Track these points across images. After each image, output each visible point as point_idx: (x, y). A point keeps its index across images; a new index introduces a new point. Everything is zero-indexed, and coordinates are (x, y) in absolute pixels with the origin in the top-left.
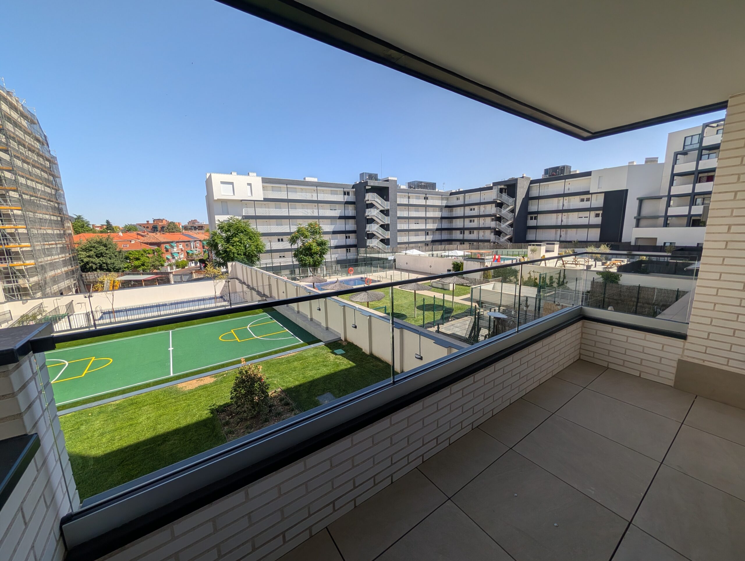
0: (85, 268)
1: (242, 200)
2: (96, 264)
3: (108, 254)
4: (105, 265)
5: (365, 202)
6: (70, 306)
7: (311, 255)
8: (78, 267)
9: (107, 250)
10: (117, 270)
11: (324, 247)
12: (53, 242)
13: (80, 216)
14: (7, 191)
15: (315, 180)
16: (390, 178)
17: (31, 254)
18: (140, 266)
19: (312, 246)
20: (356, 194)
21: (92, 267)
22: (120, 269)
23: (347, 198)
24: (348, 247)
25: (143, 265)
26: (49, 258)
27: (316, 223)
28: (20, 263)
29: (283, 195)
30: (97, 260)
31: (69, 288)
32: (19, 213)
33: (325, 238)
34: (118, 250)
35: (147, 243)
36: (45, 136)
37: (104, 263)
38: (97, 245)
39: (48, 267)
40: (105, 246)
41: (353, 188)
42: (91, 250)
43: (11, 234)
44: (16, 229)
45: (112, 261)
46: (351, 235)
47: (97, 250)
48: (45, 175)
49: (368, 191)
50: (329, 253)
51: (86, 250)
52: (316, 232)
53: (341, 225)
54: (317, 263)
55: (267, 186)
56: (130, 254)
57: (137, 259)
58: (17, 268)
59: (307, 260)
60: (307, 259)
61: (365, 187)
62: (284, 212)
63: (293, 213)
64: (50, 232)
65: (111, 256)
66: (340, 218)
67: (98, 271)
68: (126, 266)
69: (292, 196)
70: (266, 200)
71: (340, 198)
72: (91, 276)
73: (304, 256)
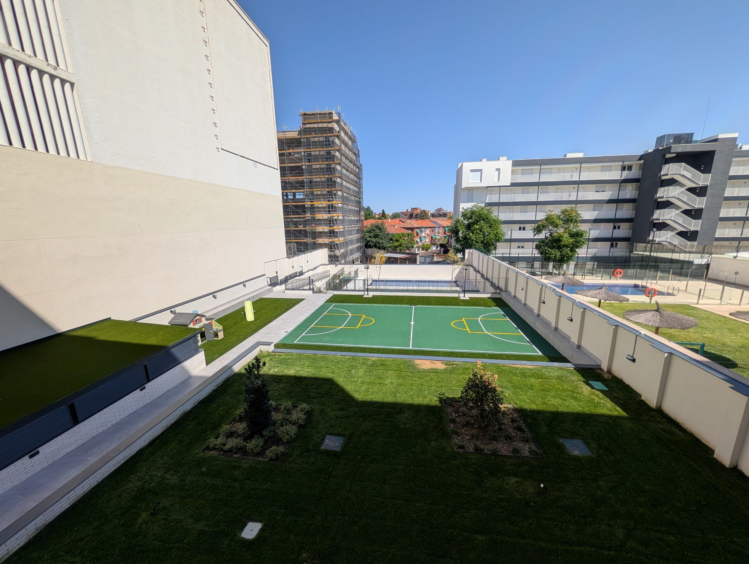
0: (367, 246)
1: (487, 187)
3: (380, 235)
4: (378, 244)
5: (660, 177)
6: (356, 272)
7: (559, 248)
8: (364, 244)
9: (380, 232)
10: (384, 249)
11: (579, 239)
12: (354, 226)
13: (369, 207)
14: (337, 191)
15: (581, 155)
16: (720, 136)
17: (343, 234)
18: (398, 246)
19: (563, 237)
20: (643, 168)
21: (370, 245)
22: (386, 248)
23: (626, 174)
24: (613, 241)
25: (400, 246)
26: (350, 237)
27: (572, 209)
28: (337, 239)
29: (534, 178)
30: (374, 240)
31: (357, 259)
32: (340, 205)
33: (583, 227)
34: (387, 232)
35: (404, 228)
36: (359, 150)
37: (377, 242)
38: (375, 229)
39: (349, 243)
40: (380, 229)
41: (640, 159)
42: (372, 232)
43: (336, 220)
44: (338, 217)
45: (383, 241)
46: (622, 225)
47: (375, 232)
48: (355, 178)
49: (668, 161)
50: (585, 246)
51: (369, 232)
52: (572, 220)
53: (609, 212)
54: (566, 259)
55: (516, 170)
56: (393, 236)
57: (397, 241)
58: (336, 242)
59: (553, 254)
60: (553, 252)
61: (665, 155)
62: (532, 197)
63: (543, 198)
64: (353, 218)
65: (382, 237)
66: (610, 201)
67: (374, 248)
68: (390, 245)
69: (545, 178)
70: (513, 185)
71: (616, 175)
72: (369, 251)
73: (549, 249)
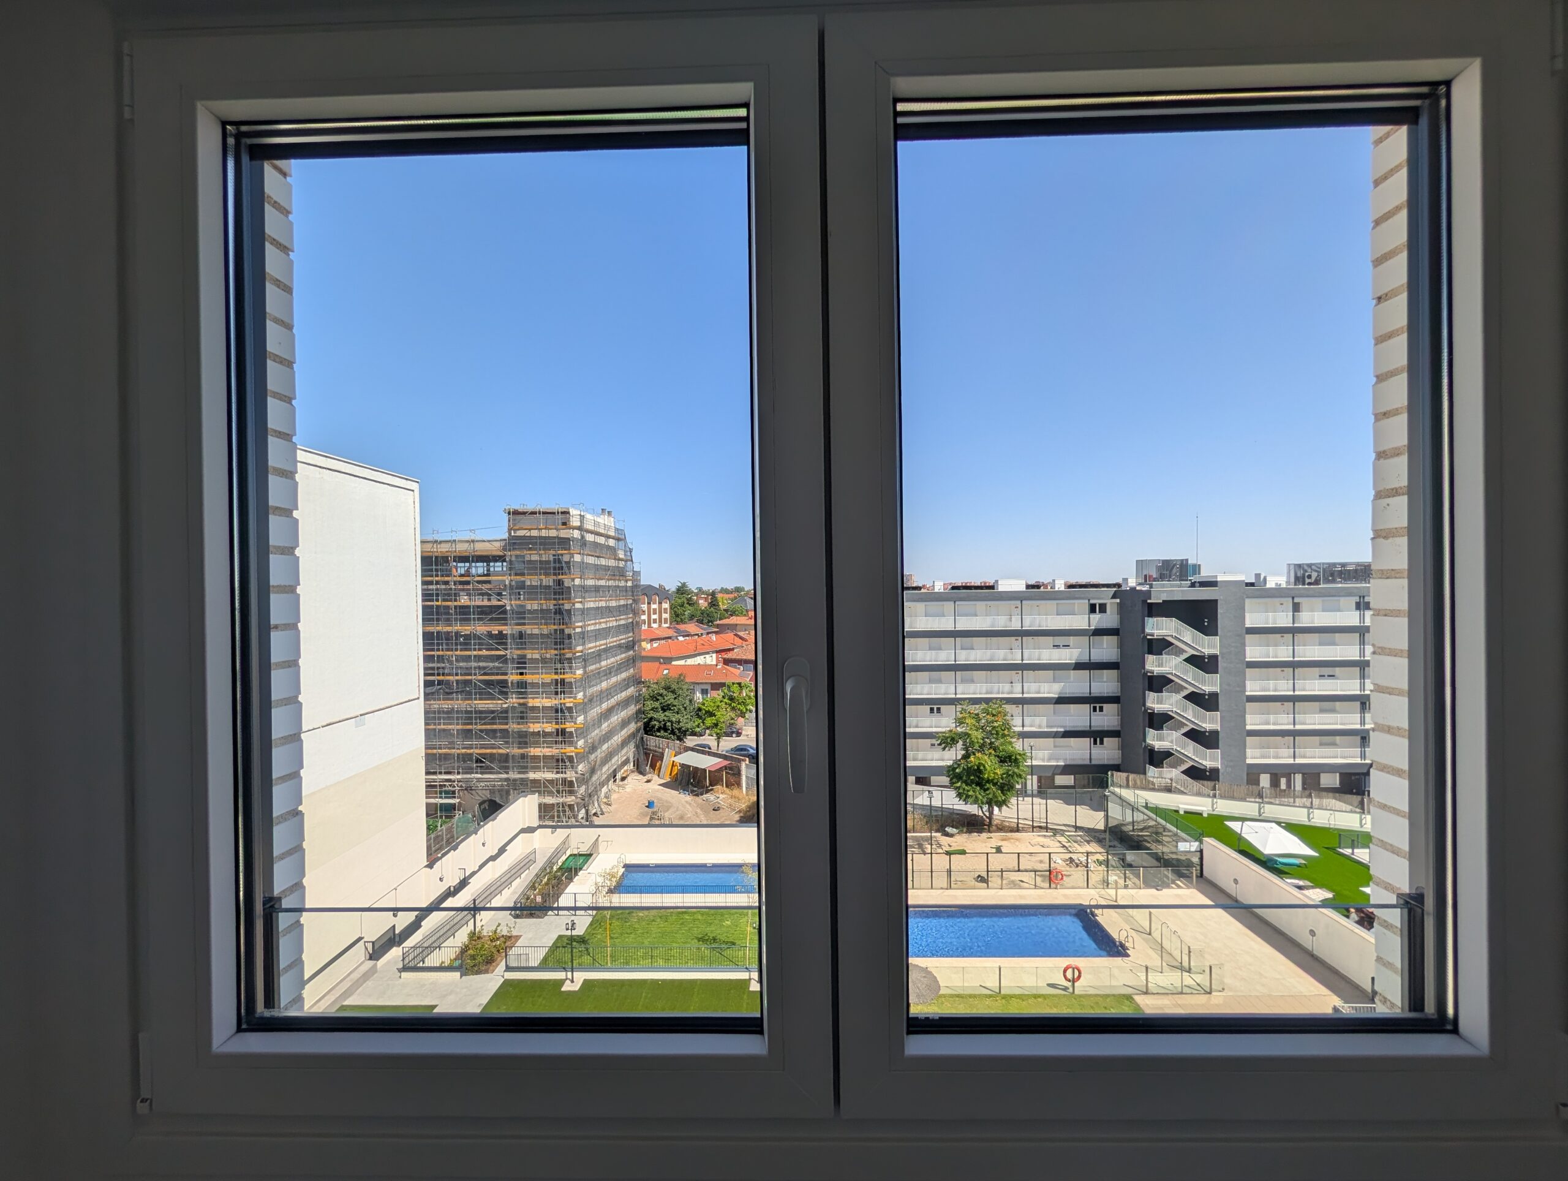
2: (660, 722)
3: (675, 706)
5: (1146, 636)
8: (641, 726)
9: (675, 698)
11: (1015, 767)
12: (614, 700)
13: (684, 583)
14: (574, 653)
16: (1220, 578)
19: (984, 767)
20: (1121, 612)
21: (654, 726)
23: (1097, 620)
24: (1096, 735)
28: (571, 748)
29: (946, 624)
31: (624, 766)
36: (630, 549)
37: (669, 721)
39: (601, 740)
41: (1114, 597)
43: (570, 709)
44: (575, 703)
45: (680, 716)
46: (1105, 706)
47: (664, 699)
49: (1153, 611)
53: (1079, 684)
55: (915, 607)
61: (1145, 601)
63: (965, 657)
66: (1079, 666)
67: (661, 733)
69: (964, 624)
71: (1081, 621)
